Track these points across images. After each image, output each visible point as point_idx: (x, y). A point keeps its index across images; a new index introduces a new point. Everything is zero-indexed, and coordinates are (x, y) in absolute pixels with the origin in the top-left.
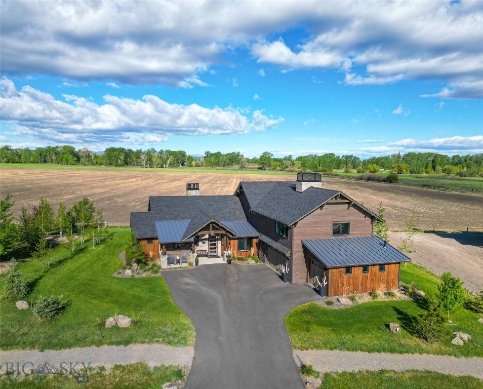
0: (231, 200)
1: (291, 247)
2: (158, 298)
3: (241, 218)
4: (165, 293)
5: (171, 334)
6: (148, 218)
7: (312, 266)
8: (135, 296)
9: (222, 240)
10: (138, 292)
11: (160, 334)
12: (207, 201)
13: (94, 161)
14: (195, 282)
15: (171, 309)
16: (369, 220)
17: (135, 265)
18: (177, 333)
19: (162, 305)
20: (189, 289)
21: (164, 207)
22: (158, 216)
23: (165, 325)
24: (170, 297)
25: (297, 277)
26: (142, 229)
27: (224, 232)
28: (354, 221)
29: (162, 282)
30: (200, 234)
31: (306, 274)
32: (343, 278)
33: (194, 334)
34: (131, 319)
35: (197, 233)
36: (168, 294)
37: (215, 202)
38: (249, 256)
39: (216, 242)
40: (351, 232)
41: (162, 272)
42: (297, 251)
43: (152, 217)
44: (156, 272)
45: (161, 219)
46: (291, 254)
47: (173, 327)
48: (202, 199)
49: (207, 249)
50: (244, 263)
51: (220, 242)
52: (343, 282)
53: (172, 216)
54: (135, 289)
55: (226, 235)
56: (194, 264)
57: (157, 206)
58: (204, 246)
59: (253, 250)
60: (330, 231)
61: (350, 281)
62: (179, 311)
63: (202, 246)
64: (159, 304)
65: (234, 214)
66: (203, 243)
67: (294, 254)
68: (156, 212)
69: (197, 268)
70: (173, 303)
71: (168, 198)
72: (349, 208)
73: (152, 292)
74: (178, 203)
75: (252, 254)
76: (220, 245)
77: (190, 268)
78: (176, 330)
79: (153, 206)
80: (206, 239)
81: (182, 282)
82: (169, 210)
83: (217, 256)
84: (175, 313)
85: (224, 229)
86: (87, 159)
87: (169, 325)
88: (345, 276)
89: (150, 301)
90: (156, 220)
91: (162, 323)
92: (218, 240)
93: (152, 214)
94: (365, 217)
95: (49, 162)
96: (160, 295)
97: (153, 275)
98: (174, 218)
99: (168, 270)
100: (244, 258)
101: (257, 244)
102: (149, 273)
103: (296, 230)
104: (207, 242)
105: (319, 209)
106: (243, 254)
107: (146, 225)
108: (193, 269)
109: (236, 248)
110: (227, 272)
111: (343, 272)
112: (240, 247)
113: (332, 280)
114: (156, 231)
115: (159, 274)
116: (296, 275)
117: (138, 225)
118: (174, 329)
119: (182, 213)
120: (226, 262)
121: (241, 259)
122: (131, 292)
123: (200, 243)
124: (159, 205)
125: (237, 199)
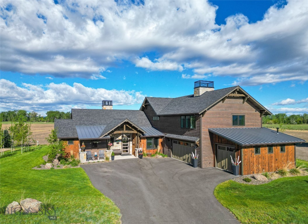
0: (138, 113)
1: (199, 135)
2: (76, 183)
3: (147, 125)
4: (84, 179)
5: (91, 218)
6: (70, 123)
7: (219, 151)
8: (51, 183)
9: (134, 140)
10: (55, 179)
11: (76, 217)
12: (119, 113)
13: (39, 120)
14: (113, 170)
15: (90, 192)
16: (258, 113)
17: (56, 161)
18: (98, 216)
19: (81, 189)
20: (108, 175)
21: (83, 116)
22: (79, 122)
23: (83, 208)
24: (89, 182)
25: (205, 162)
26: (64, 131)
27: (135, 132)
28: (248, 114)
29: (81, 171)
30: (115, 133)
31: (213, 159)
32: (253, 157)
33: (120, 215)
34: (40, 202)
35: (113, 132)
36: (87, 180)
37: (125, 114)
38: (156, 153)
39: (128, 143)
40: (246, 124)
41: (81, 166)
42: (205, 138)
43: (73, 123)
44: (76, 165)
45: (81, 124)
46: (200, 141)
47: (93, 210)
48: (115, 112)
49: (121, 148)
50: (153, 158)
51: (131, 142)
52: (253, 161)
53: (90, 122)
54: (53, 177)
55: (137, 134)
56: (110, 159)
57: (77, 116)
58: (118, 146)
59: (159, 147)
60: (231, 121)
61: (259, 160)
62: (100, 193)
63: (116, 146)
64: (77, 188)
65: (142, 123)
66: (117, 143)
67: (202, 141)
68: (76, 119)
69: (113, 162)
70: (92, 186)
71: (87, 110)
72: (243, 103)
73: (70, 179)
74: (95, 114)
75: (159, 151)
76: (131, 145)
77: (107, 162)
78: (97, 212)
79: (75, 115)
80: (119, 140)
81: (100, 171)
82: (88, 118)
83: (129, 155)
84: (95, 195)
85: (136, 129)
86: (35, 118)
87: (88, 208)
88: (254, 155)
89: (67, 186)
90: (76, 125)
91: (80, 206)
92: (130, 141)
93: (73, 121)
94: (256, 111)
95: (9, 121)
96: (78, 181)
97: (72, 167)
98: (93, 124)
99: (87, 164)
100: (152, 154)
101: (162, 143)
102: (69, 166)
103: (203, 119)
104: (120, 142)
105: (221, 102)
106: (152, 151)
107: (67, 128)
108: (110, 163)
109: (145, 146)
110: (140, 163)
111: (253, 152)
112: (149, 146)
113: (245, 159)
114: (77, 133)
115: (79, 167)
116: (205, 160)
117: (61, 128)
118: (94, 211)
119: (99, 121)
120: (138, 157)
121: (151, 155)
122: (48, 180)
123: (115, 143)
124: (79, 115)
125: (142, 113)
